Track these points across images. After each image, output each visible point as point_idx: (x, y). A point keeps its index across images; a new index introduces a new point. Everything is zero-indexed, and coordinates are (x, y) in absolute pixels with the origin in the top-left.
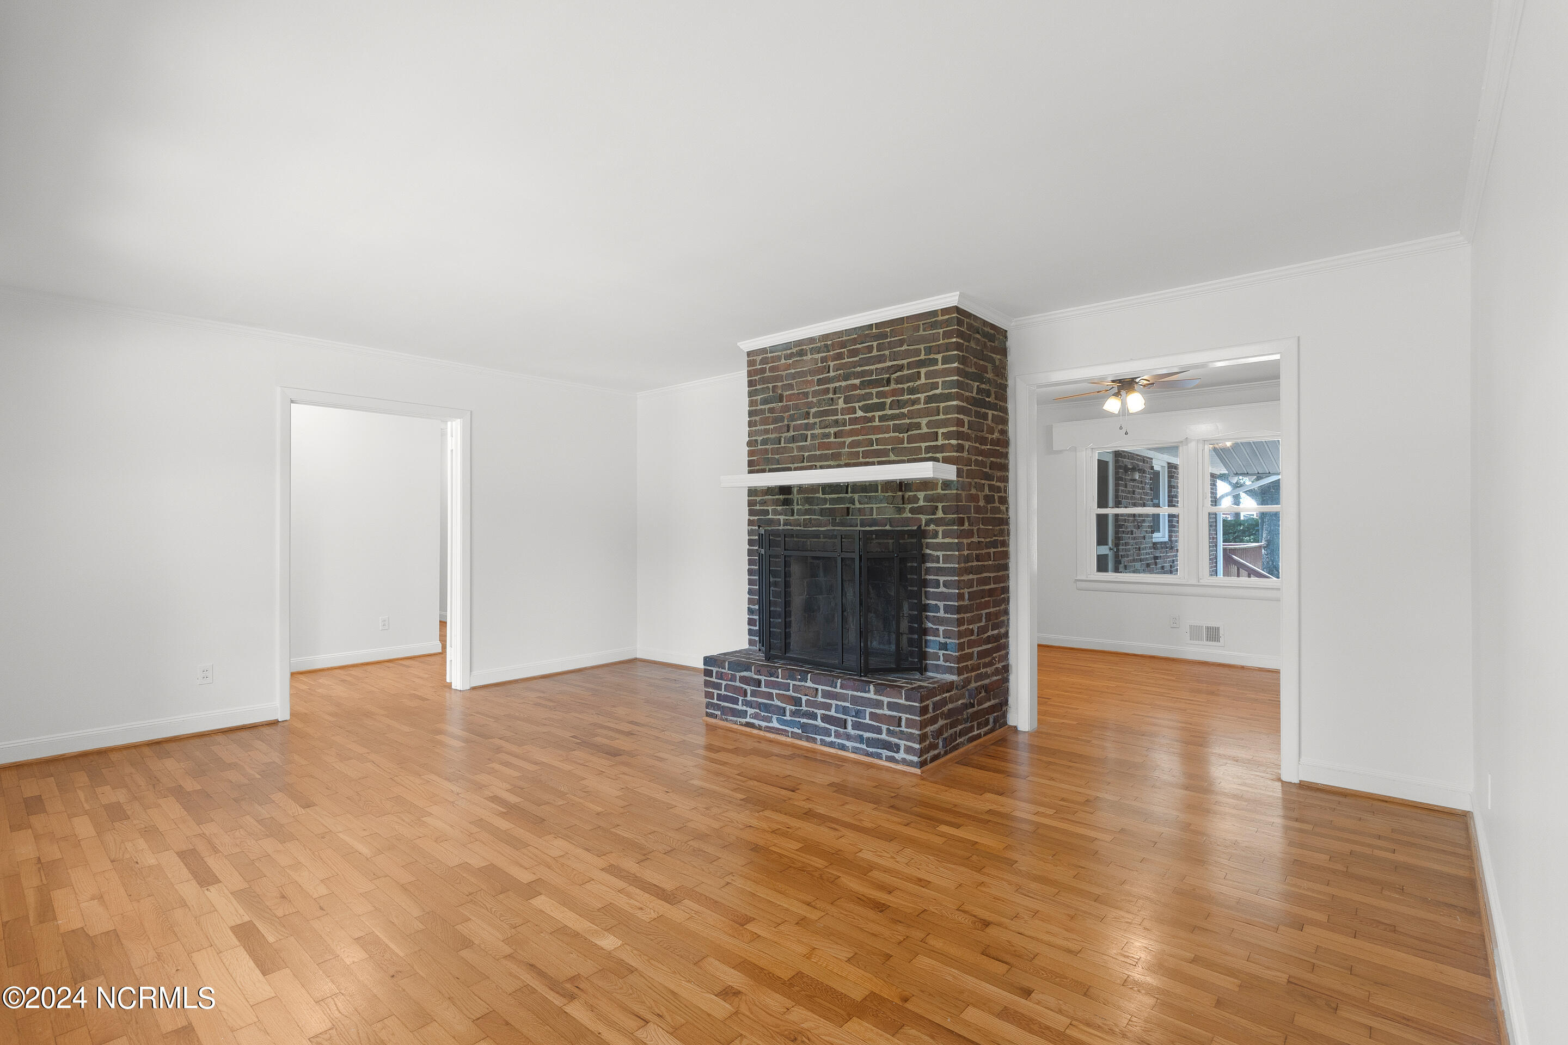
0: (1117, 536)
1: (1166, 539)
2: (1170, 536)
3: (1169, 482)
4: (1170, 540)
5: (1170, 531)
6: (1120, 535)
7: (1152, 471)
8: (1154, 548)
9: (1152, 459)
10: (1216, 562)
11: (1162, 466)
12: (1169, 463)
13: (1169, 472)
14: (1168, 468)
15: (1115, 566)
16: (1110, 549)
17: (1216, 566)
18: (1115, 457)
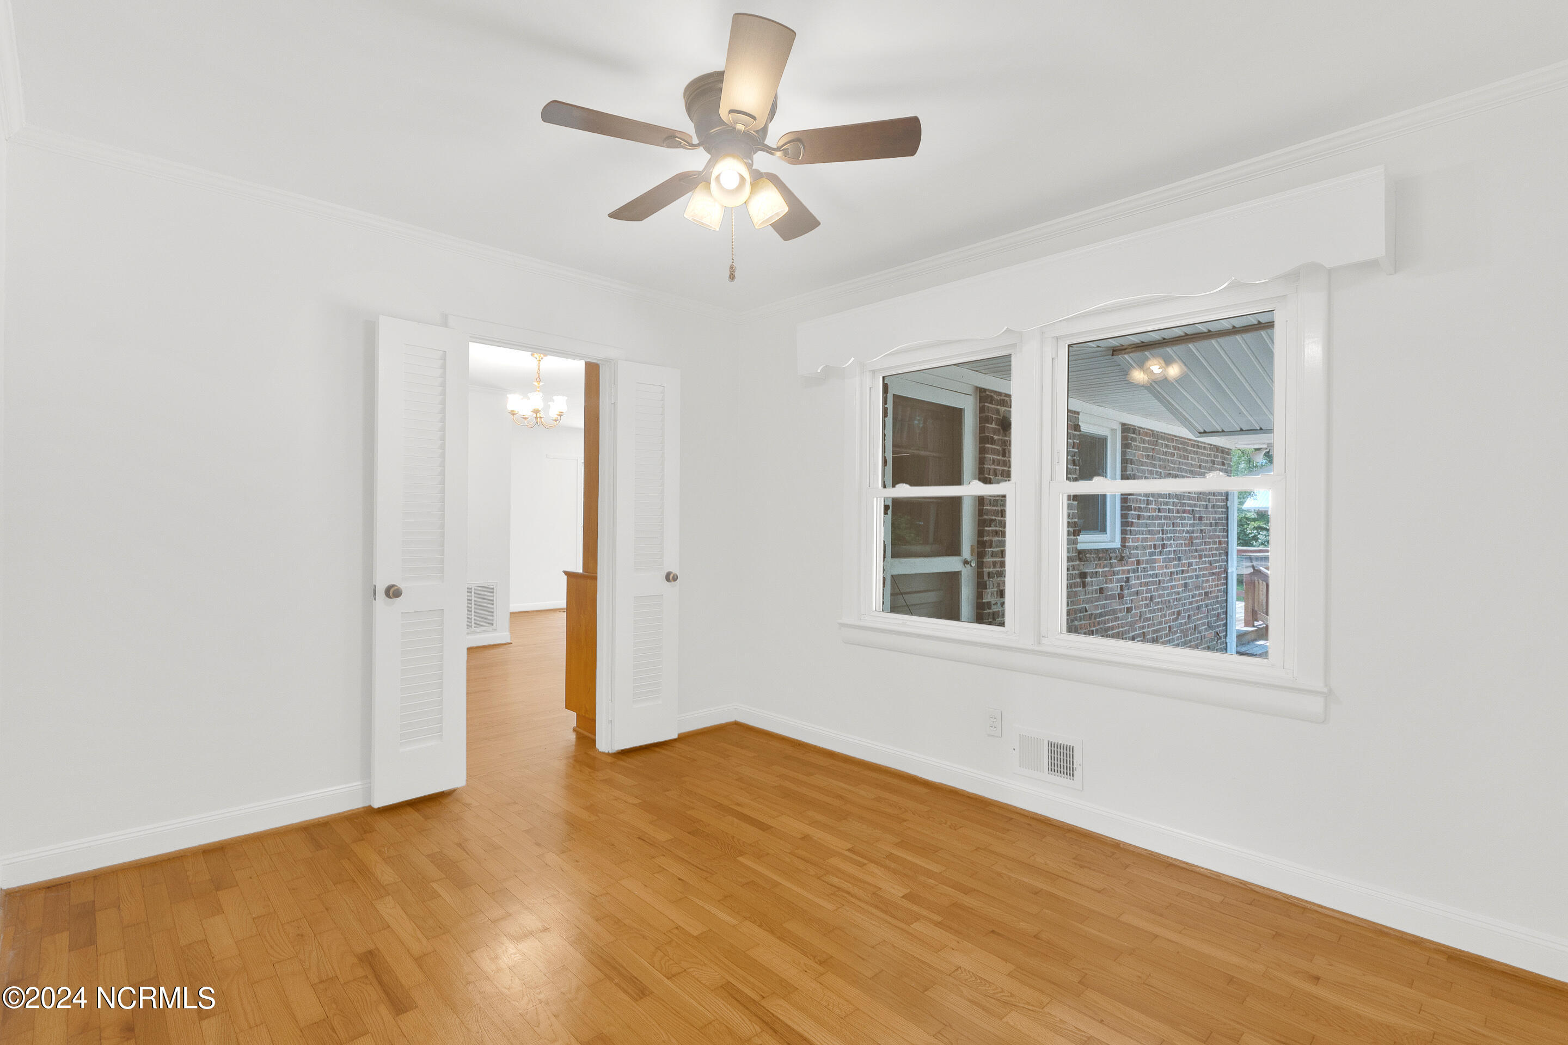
0: (981, 539)
1: (1117, 544)
2: (1124, 540)
3: (1124, 454)
4: (1124, 546)
5: (1124, 532)
6: (985, 538)
7: (1078, 433)
8: (1080, 560)
9: (1078, 413)
10: (1226, 578)
11: (1112, 430)
12: (1123, 424)
13: (1124, 438)
14: (1122, 433)
15: (978, 592)
16: (966, 562)
17: (1226, 584)
18: (980, 402)
